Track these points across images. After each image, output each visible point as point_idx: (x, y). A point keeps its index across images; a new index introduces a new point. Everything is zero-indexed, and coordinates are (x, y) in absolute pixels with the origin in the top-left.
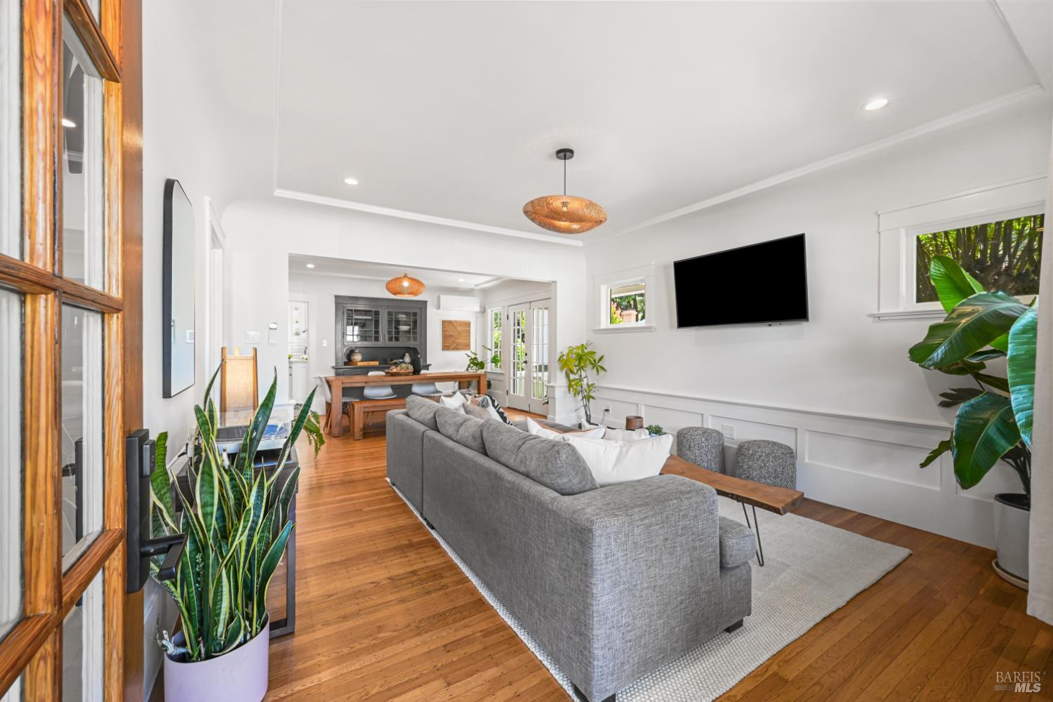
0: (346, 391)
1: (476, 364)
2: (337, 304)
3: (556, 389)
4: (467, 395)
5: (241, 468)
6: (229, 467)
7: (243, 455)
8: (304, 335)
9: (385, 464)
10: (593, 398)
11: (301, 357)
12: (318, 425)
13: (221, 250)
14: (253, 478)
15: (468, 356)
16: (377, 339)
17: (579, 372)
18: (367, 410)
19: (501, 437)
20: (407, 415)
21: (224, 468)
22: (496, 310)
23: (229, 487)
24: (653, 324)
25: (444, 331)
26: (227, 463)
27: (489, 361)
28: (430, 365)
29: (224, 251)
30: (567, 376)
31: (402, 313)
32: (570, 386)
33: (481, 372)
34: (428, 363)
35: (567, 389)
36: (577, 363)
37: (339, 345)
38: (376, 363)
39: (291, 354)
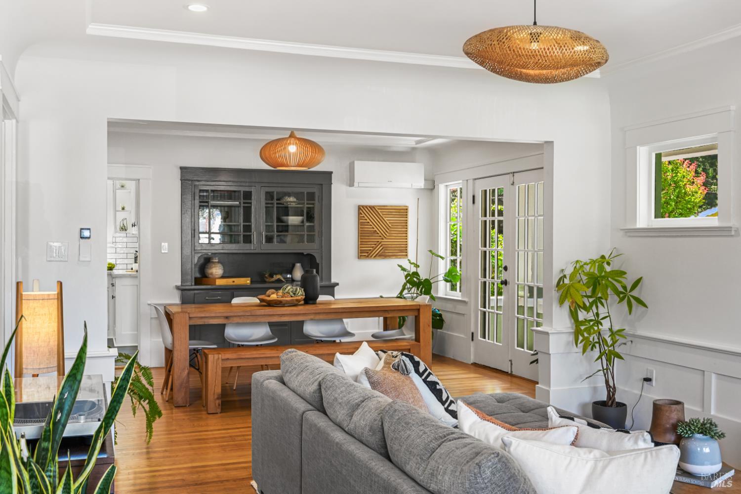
0: (196, 331)
1: (417, 285)
2: (183, 180)
3: (551, 337)
4: (379, 352)
5: (42, 463)
6: (28, 458)
7: (45, 444)
8: (134, 231)
9: (250, 459)
10: (620, 357)
11: (129, 267)
12: (150, 388)
13: (14, 121)
14: (57, 476)
15: (404, 269)
16: (248, 239)
17: (594, 308)
18: (229, 364)
19: (408, 432)
20: (282, 381)
21: (22, 459)
22: (456, 185)
23: (28, 487)
24: (733, 223)
25: (361, 224)
26: (26, 454)
27: (441, 278)
28: (337, 284)
29: (17, 122)
30: (574, 315)
31: (289, 195)
32: (577, 333)
33: (424, 299)
34: (333, 280)
35: (571, 338)
36: (589, 292)
37: (188, 251)
38: (247, 281)
39: (113, 262)
